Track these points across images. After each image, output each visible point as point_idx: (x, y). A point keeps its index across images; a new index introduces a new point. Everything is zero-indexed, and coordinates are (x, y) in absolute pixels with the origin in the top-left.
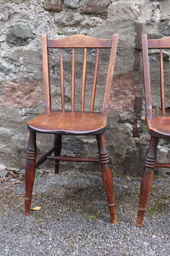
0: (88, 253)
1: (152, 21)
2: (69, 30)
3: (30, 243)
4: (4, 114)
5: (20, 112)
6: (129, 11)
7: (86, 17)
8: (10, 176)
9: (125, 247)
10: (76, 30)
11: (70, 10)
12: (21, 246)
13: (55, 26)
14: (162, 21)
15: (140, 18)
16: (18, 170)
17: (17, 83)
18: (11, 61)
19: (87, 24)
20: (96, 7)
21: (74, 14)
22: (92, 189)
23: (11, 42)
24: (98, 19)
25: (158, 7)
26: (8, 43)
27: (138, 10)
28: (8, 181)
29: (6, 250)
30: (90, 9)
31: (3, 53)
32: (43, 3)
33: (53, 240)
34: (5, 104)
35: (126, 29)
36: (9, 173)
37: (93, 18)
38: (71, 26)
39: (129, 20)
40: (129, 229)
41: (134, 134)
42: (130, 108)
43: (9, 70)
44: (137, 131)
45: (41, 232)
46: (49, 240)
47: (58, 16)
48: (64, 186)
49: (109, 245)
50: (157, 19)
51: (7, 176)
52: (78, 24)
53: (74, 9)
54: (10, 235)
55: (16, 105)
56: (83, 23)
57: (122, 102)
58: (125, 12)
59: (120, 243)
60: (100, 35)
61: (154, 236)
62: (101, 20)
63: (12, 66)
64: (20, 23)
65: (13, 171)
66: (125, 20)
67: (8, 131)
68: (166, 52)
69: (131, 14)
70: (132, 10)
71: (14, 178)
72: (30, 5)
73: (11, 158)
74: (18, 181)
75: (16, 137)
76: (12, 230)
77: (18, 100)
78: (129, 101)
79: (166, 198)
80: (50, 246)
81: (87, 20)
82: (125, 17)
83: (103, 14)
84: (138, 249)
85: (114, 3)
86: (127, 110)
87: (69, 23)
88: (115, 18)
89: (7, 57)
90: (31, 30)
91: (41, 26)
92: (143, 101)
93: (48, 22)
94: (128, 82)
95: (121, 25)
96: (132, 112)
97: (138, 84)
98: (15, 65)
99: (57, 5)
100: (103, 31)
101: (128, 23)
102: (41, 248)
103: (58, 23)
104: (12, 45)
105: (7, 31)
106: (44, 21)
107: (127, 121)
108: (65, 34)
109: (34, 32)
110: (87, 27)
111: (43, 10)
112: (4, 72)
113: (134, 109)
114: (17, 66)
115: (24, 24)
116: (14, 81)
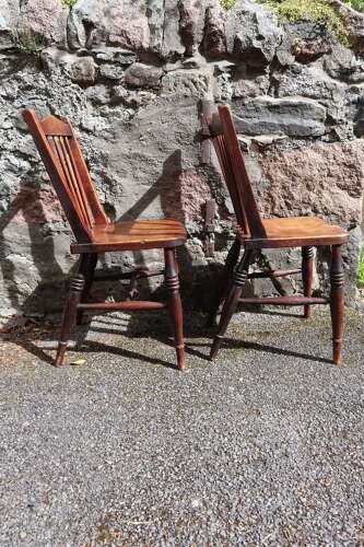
4: (16, 234)
5: (41, 230)
6: (191, 84)
7: (133, 92)
8: (31, 325)
10: (118, 109)
11: (109, 82)
13: (88, 104)
14: (235, 98)
15: (206, 94)
16: (42, 315)
17: (34, 188)
18: (25, 157)
19: (134, 102)
20: (145, 77)
21: (115, 87)
23: (23, 127)
24: (148, 94)
25: (230, 79)
26: (19, 129)
27: (203, 83)
28: (29, 331)
30: (137, 82)
31: (12, 145)
32: (69, 73)
33: (110, 397)
35: (189, 108)
36: (28, 320)
37: (142, 93)
38: (111, 104)
39: (192, 96)
40: (209, 375)
41: (205, 252)
42: (199, 217)
43: (21, 169)
47: (91, 91)
49: (185, 396)
51: (26, 325)
52: (120, 101)
53: (115, 82)
55: (34, 220)
56: (129, 100)
57: (186, 209)
58: (187, 86)
60: (153, 116)
61: (241, 379)
62: (153, 96)
63: (25, 164)
64: (36, 101)
65: (36, 318)
66: (186, 96)
67: (23, 259)
68: (242, 139)
69: (194, 88)
70: (195, 83)
71: (37, 326)
72: (50, 74)
76: (50, 391)
78: (198, 207)
79: (253, 335)
81: (134, 96)
82: (184, 91)
83: (157, 90)
85: (170, 74)
86: (195, 220)
87: (109, 100)
88: (173, 94)
89: (17, 151)
90: (52, 111)
91: (68, 105)
92: (217, 207)
93: (78, 98)
94: (194, 180)
95: (181, 103)
96: (201, 223)
97: (209, 183)
98: (30, 162)
99: (89, 75)
100: (156, 110)
101: (191, 100)
102: (95, 408)
103: (92, 99)
104: (23, 132)
105: (17, 113)
106: (71, 98)
107: (195, 235)
108: (103, 115)
109: (57, 113)
110: (134, 105)
111: (69, 82)
112: (15, 172)
113: (204, 218)
114: (33, 164)
115: (41, 103)
116: (29, 185)
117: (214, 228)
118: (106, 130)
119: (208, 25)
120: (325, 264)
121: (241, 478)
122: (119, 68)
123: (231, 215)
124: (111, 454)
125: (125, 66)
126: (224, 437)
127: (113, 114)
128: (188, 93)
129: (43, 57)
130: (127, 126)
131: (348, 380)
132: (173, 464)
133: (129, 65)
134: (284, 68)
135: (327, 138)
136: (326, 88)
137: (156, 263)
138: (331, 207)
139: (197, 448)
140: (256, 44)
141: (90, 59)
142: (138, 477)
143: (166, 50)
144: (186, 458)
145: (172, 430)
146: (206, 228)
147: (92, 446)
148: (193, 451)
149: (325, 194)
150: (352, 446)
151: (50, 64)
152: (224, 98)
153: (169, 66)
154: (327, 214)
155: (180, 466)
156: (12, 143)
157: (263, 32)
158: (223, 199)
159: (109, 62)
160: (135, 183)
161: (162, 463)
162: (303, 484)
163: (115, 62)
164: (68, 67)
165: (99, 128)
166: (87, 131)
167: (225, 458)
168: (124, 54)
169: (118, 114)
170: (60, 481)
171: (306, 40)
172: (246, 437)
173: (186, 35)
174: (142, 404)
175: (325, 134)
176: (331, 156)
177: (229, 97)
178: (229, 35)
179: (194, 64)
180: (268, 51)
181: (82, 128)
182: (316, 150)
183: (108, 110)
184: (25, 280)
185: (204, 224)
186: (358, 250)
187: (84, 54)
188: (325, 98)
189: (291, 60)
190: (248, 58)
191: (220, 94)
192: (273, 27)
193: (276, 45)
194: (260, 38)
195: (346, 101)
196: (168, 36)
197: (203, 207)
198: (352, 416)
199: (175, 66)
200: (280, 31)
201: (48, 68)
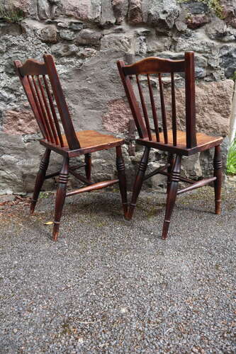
1: (141, 53)
2: (66, 60)
3: (48, 249)
4: (7, 142)
5: (23, 139)
6: (120, 43)
7: (82, 49)
8: (18, 200)
10: (72, 60)
11: (65, 42)
14: (148, 52)
15: (129, 50)
16: (25, 194)
17: (18, 111)
18: (12, 91)
19: (82, 55)
20: (89, 39)
21: (70, 45)
23: (10, 72)
24: (92, 50)
25: (145, 40)
26: (7, 73)
27: (128, 43)
28: (17, 204)
30: (84, 41)
31: (3, 84)
32: (40, 35)
33: (69, 245)
34: (8, 132)
36: (16, 197)
37: (88, 49)
38: (67, 56)
39: (121, 51)
40: (132, 231)
41: (129, 153)
42: (125, 130)
43: (10, 100)
44: (132, 151)
46: (65, 246)
47: (54, 48)
49: (117, 244)
50: (144, 51)
51: (15, 200)
52: (73, 54)
53: (70, 41)
54: (30, 245)
55: (18, 133)
56: (79, 54)
57: (117, 125)
58: (116, 44)
60: (95, 64)
61: (152, 233)
62: (95, 51)
63: (12, 96)
64: (18, 54)
65: (21, 195)
66: (116, 52)
67: (12, 158)
68: (153, 80)
69: (122, 46)
70: (122, 43)
71: (22, 201)
72: (27, 37)
73: (18, 183)
75: (20, 163)
76: (30, 241)
77: (20, 127)
78: (124, 123)
81: (82, 51)
82: (117, 48)
83: (97, 47)
85: (106, 36)
86: (123, 132)
87: (66, 53)
88: (108, 49)
89: (7, 87)
91: (39, 57)
93: (45, 53)
94: (122, 106)
95: (113, 56)
96: (127, 134)
98: (15, 94)
99: (53, 37)
100: (97, 61)
101: (119, 54)
102: (59, 252)
103: (55, 53)
104: (11, 75)
105: (6, 63)
106: (41, 53)
108: (62, 64)
110: (83, 57)
111: (40, 41)
112: (5, 101)
113: (129, 130)
114: (17, 96)
115: (22, 56)
116: (15, 110)
117: (135, 137)
118: (64, 73)
119: (130, 4)
120: (206, 160)
121: (152, 295)
122: (73, 33)
124: (70, 281)
125: (76, 31)
126: (141, 269)
127: (69, 63)
129: (22, 25)
130: (78, 71)
131: (219, 233)
132: (109, 287)
133: (80, 30)
134: (181, 33)
135: (208, 79)
136: (207, 46)
137: (98, 160)
138: (210, 123)
139: (124, 277)
140: (163, 17)
141: (53, 26)
142: (87, 295)
143: (103, 21)
144: (118, 282)
145: (108, 265)
147: (58, 276)
148: (121, 278)
149: (206, 115)
150: (222, 274)
151: (27, 30)
153: (105, 31)
154: (207, 128)
155: (114, 287)
156: (3, 82)
157: (167, 9)
159: (65, 28)
160: (83, 108)
161: (102, 286)
162: (190, 298)
163: (70, 29)
164: (39, 32)
165: (59, 72)
167: (141, 283)
168: (75, 23)
169: (71, 63)
170: (38, 298)
171: (195, 14)
172: (155, 269)
173: (116, 11)
174: (89, 249)
175: (206, 76)
176: (210, 91)
178: (144, 11)
179: (121, 30)
180: (169, 21)
182: (201, 87)
184: (13, 171)
186: (227, 151)
187: (49, 23)
188: (207, 52)
189: (185, 27)
190: (157, 26)
191: (138, 50)
192: (174, 6)
193: (175, 17)
194: (165, 12)
195: (220, 55)
196: (105, 11)
197: (128, 124)
198: (222, 255)
199: (109, 31)
200: (178, 8)
201: (26, 32)
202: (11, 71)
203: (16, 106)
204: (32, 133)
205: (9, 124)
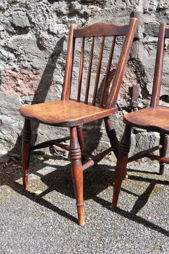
0: (87, 234)
4: (5, 102)
5: (21, 100)
7: (85, 6)
8: (12, 162)
9: (122, 227)
10: (75, 18)
12: (24, 227)
13: (54, 15)
14: (159, 10)
15: (137, 7)
16: (19, 156)
17: (17, 72)
18: (12, 50)
19: (85, 13)
21: (72, 3)
22: (91, 174)
23: (10, 30)
24: (96, 7)
26: (8, 31)
29: (9, 231)
33: (54, 221)
34: (6, 92)
35: (124, 18)
36: (10, 159)
37: (92, 6)
38: (70, 15)
39: (127, 9)
42: (127, 96)
43: (9, 59)
45: (43, 214)
46: (50, 222)
47: (56, 5)
48: (63, 171)
49: (107, 226)
51: (9, 162)
52: (76, 13)
54: (14, 217)
55: (15, 93)
56: (82, 12)
59: (118, 224)
62: (99, 9)
63: (12, 56)
64: (19, 12)
65: (15, 157)
66: (123, 9)
67: (9, 119)
71: (16, 163)
74: (19, 167)
75: (17, 124)
76: (14, 212)
77: (18, 88)
78: (127, 89)
80: (51, 227)
81: (86, 9)
83: (102, 4)
84: (134, 229)
86: (125, 98)
87: (68, 12)
88: (113, 7)
89: (6, 46)
90: (30, 19)
91: (40, 15)
92: (140, 90)
93: (47, 10)
95: (119, 14)
96: (129, 100)
97: (136, 73)
98: (15, 54)
101: (126, 12)
102: (43, 229)
103: (56, 11)
104: (11, 33)
105: (7, 20)
106: (43, 10)
107: (124, 108)
108: (64, 23)
109: (33, 21)
110: (85, 16)
112: (5, 61)
113: (131, 97)
114: (17, 56)
115: (23, 13)
116: (14, 70)
117: (138, 104)
118: (65, 33)
123: (150, 95)
127: (71, 22)
128: (125, 6)
137: (96, 127)
146: (132, 104)
152: (150, 10)
156: (3, 41)
158: (145, 84)
165: (61, 32)
166: (53, 34)
169: (74, 22)
174: (75, 229)
177: (155, 8)
181: (49, 32)
183: (67, 19)
184: (10, 132)
185: (130, 101)
191: (148, 6)
197: (131, 89)
202: (12, 29)
203: (15, 66)
204: (29, 95)
205: (7, 84)
